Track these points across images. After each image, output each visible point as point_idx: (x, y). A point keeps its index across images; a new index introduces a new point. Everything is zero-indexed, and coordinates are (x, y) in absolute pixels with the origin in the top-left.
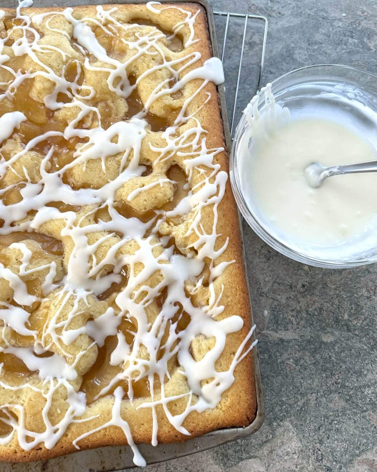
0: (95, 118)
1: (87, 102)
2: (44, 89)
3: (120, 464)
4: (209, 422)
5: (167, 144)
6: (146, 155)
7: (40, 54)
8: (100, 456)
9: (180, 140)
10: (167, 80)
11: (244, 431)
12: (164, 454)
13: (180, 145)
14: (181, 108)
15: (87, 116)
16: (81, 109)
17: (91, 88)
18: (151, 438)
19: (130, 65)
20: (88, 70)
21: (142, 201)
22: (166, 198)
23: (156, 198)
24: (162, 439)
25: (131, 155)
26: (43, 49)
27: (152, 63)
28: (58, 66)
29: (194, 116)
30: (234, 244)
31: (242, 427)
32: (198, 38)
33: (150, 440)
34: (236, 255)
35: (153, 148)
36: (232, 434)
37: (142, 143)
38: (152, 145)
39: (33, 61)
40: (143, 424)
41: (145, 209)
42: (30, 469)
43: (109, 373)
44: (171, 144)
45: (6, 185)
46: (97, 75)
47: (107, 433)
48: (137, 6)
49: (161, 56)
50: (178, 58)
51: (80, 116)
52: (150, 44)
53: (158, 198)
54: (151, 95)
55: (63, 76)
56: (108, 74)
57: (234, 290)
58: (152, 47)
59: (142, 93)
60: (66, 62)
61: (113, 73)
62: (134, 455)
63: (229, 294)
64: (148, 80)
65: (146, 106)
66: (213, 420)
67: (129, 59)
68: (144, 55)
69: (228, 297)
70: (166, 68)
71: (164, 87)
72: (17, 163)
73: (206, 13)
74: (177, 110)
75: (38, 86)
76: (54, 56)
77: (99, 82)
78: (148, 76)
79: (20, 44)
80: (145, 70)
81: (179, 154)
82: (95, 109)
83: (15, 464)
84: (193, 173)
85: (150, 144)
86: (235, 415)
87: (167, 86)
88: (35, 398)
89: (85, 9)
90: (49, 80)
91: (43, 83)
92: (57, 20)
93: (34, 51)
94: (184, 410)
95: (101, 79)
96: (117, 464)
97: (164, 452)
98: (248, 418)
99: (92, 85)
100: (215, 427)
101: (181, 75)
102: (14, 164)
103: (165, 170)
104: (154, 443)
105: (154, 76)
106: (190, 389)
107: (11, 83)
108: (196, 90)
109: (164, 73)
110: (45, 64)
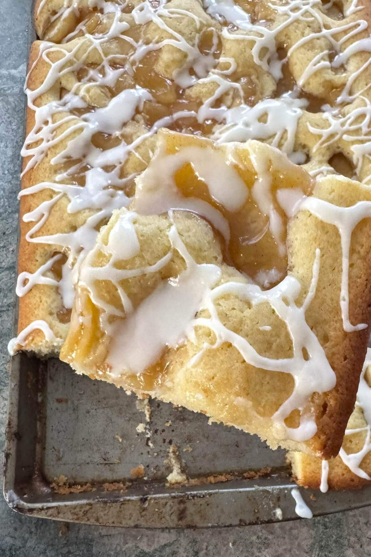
0: (236, 95)
1: (226, 77)
2: (173, 61)
5: (330, 125)
6: (303, 139)
7: (168, 19)
8: (253, 504)
9: (346, 121)
10: (326, 52)
12: (335, 504)
13: (346, 127)
14: (344, 85)
15: (226, 94)
16: (219, 85)
17: (231, 60)
18: (320, 482)
19: (280, 33)
20: (228, 40)
24: (334, 483)
25: (285, 137)
26: (172, 13)
27: (307, 30)
28: (191, 34)
29: (362, 94)
32: (362, 4)
33: (319, 484)
35: (312, 130)
37: (298, 123)
38: (312, 126)
39: (159, 28)
44: (335, 124)
45: (127, 174)
46: (239, 44)
49: (319, 23)
50: (339, 26)
51: (218, 93)
52: (305, 8)
54: (307, 69)
55: (196, 46)
56: (253, 43)
58: (307, 12)
59: (295, 67)
60: (200, 30)
61: (259, 42)
62: (296, 504)
64: (302, 50)
65: (301, 82)
67: (278, 27)
68: (297, 21)
70: (324, 37)
71: (323, 59)
72: (142, 146)
74: (339, 88)
75: (165, 57)
76: (185, 22)
77: (242, 52)
78: (303, 46)
79: (142, 9)
80: (299, 39)
81: (345, 137)
82: (237, 85)
84: (363, 162)
85: (308, 124)
87: (326, 58)
90: (179, 50)
91: (172, 53)
93: (160, 16)
94: (362, 449)
95: (245, 48)
97: (335, 502)
99: (233, 57)
101: (343, 47)
102: (137, 148)
103: (327, 158)
104: (323, 488)
105: (310, 46)
106: (367, 423)
107: (132, 55)
108: (363, 65)
109: (322, 42)
110: (175, 31)
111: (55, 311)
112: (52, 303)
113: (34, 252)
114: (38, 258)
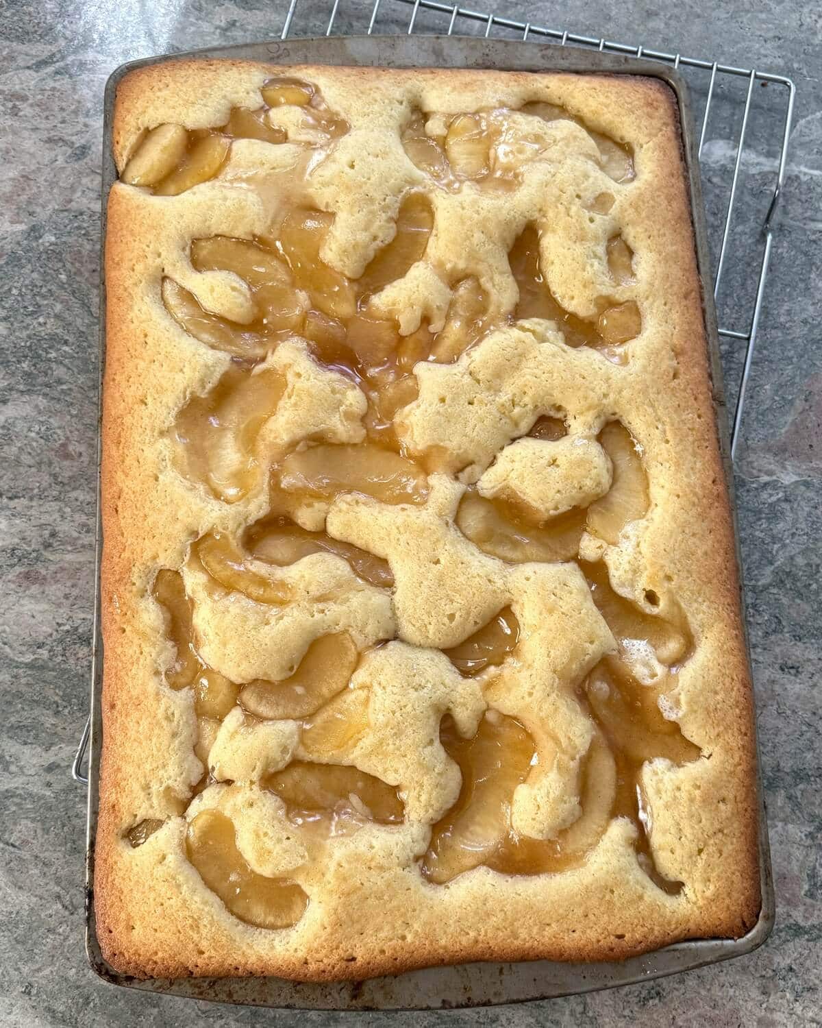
0: (452, 312)
3: (500, 994)
4: (673, 927)
6: (559, 398)
7: (346, 171)
8: (463, 977)
10: (602, 245)
11: (734, 946)
12: (583, 980)
15: (437, 307)
21: (553, 491)
22: (599, 490)
23: (580, 488)
27: (576, 205)
28: (385, 199)
30: (728, 590)
31: (732, 939)
34: (732, 611)
36: (712, 949)
40: (548, 925)
41: (556, 508)
42: (330, 994)
43: (479, 824)
46: (462, 223)
47: (480, 938)
48: (537, 76)
50: (626, 196)
53: (585, 488)
57: (727, 681)
60: (399, 190)
63: (718, 688)
66: (678, 923)
69: (716, 693)
73: (678, 103)
74: (621, 306)
75: (343, 237)
76: (376, 177)
77: (466, 238)
83: (299, 983)
86: (720, 915)
87: (603, 255)
88: (349, 862)
89: (430, 76)
91: (354, 232)
92: (375, 95)
95: (472, 231)
96: (495, 994)
97: (584, 977)
98: (744, 923)
100: (682, 936)
103: (595, 431)
105: (577, 233)
109: (597, 227)
111: (163, 669)
112: (159, 654)
113: (130, 570)
114: (135, 579)
